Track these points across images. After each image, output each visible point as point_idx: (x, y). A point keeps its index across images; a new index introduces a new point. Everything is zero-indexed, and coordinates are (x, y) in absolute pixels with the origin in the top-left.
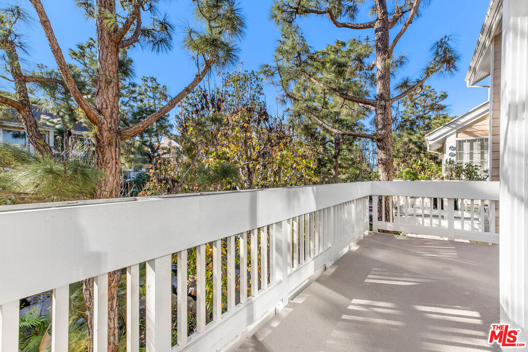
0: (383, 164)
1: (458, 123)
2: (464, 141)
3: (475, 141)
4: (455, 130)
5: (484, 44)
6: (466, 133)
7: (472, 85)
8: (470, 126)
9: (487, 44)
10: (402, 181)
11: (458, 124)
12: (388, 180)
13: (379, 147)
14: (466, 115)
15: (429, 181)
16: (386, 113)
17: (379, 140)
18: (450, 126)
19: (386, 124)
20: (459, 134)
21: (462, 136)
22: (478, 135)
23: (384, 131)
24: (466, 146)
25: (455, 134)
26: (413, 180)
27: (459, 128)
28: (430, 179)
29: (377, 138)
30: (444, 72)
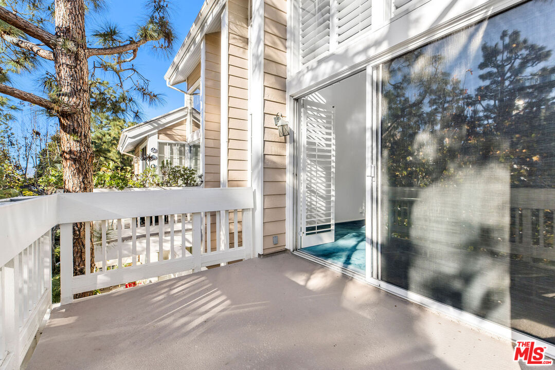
0: (75, 160)
1: (159, 122)
2: (165, 144)
3: (175, 145)
4: (157, 130)
5: (194, 39)
6: (167, 135)
7: (172, 85)
8: (170, 128)
9: (198, 39)
10: (104, 190)
11: (159, 124)
12: (85, 189)
13: (64, 127)
14: (167, 115)
15: (144, 189)
16: (78, 67)
17: (64, 115)
18: (151, 125)
19: (79, 88)
20: (161, 136)
21: (164, 139)
22: (177, 139)
23: (74, 99)
24: (167, 149)
25: (157, 135)
26: (122, 188)
27: (161, 128)
28: (145, 187)
29: (60, 109)
30: (158, 49)
